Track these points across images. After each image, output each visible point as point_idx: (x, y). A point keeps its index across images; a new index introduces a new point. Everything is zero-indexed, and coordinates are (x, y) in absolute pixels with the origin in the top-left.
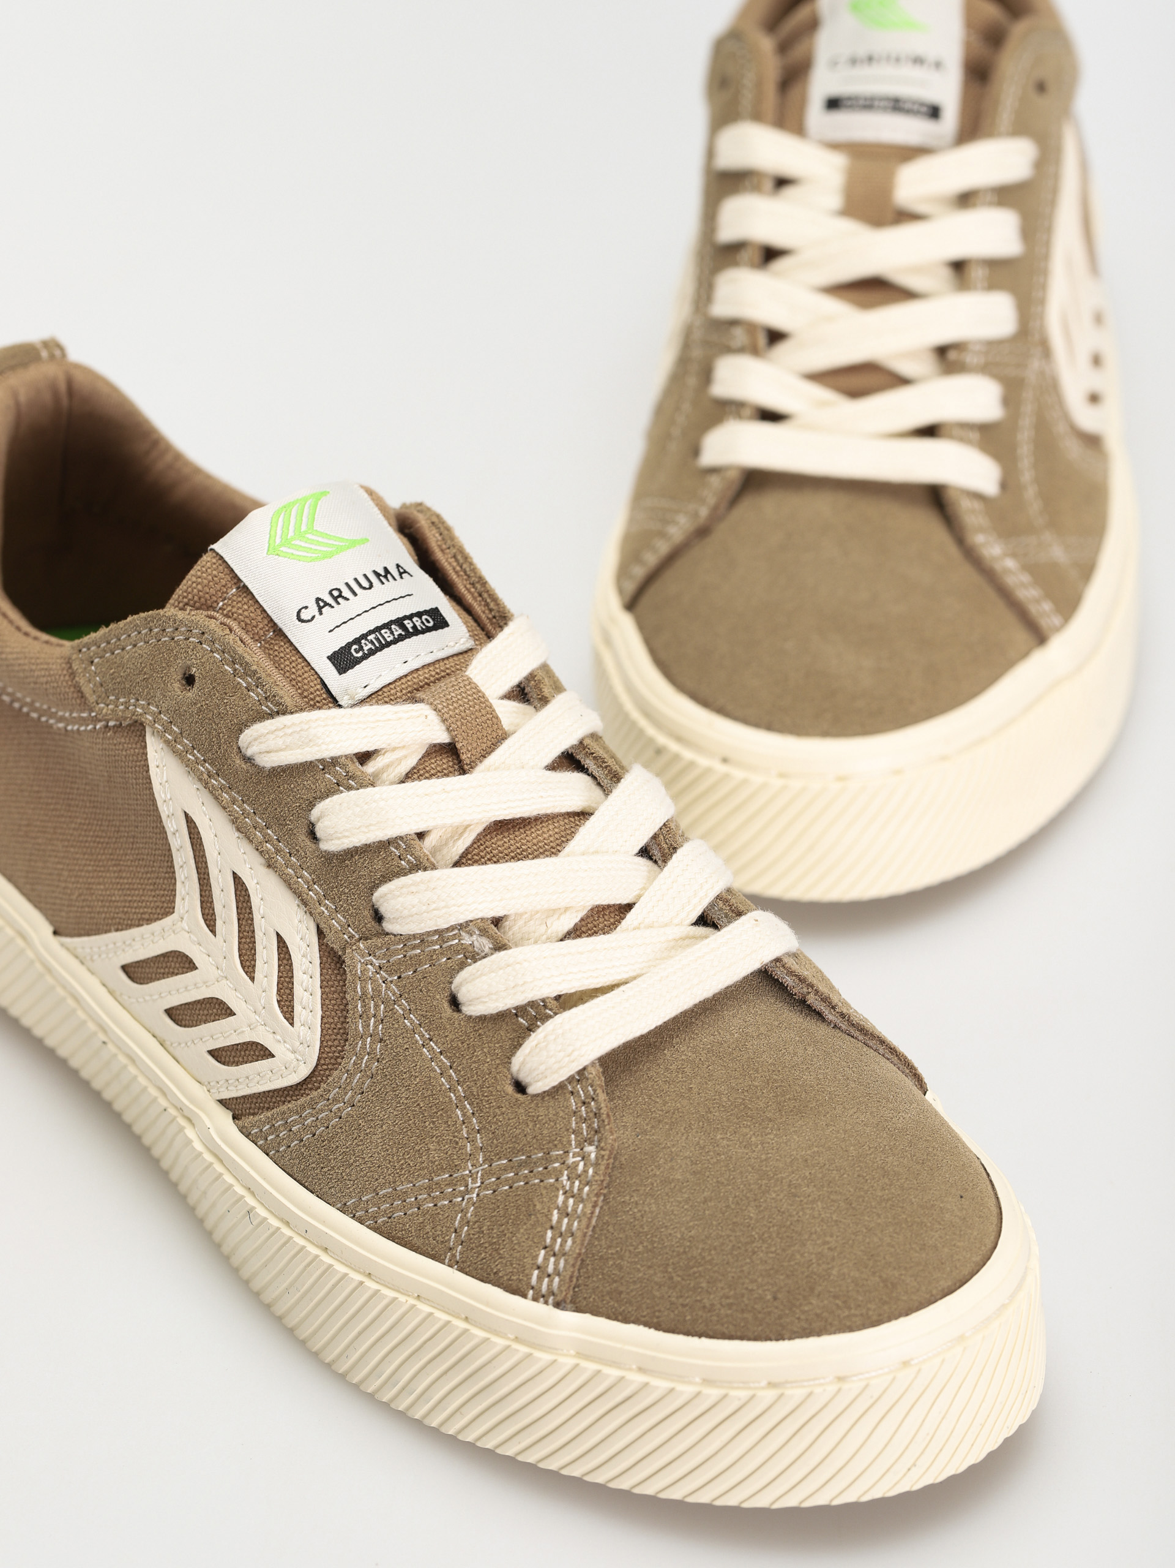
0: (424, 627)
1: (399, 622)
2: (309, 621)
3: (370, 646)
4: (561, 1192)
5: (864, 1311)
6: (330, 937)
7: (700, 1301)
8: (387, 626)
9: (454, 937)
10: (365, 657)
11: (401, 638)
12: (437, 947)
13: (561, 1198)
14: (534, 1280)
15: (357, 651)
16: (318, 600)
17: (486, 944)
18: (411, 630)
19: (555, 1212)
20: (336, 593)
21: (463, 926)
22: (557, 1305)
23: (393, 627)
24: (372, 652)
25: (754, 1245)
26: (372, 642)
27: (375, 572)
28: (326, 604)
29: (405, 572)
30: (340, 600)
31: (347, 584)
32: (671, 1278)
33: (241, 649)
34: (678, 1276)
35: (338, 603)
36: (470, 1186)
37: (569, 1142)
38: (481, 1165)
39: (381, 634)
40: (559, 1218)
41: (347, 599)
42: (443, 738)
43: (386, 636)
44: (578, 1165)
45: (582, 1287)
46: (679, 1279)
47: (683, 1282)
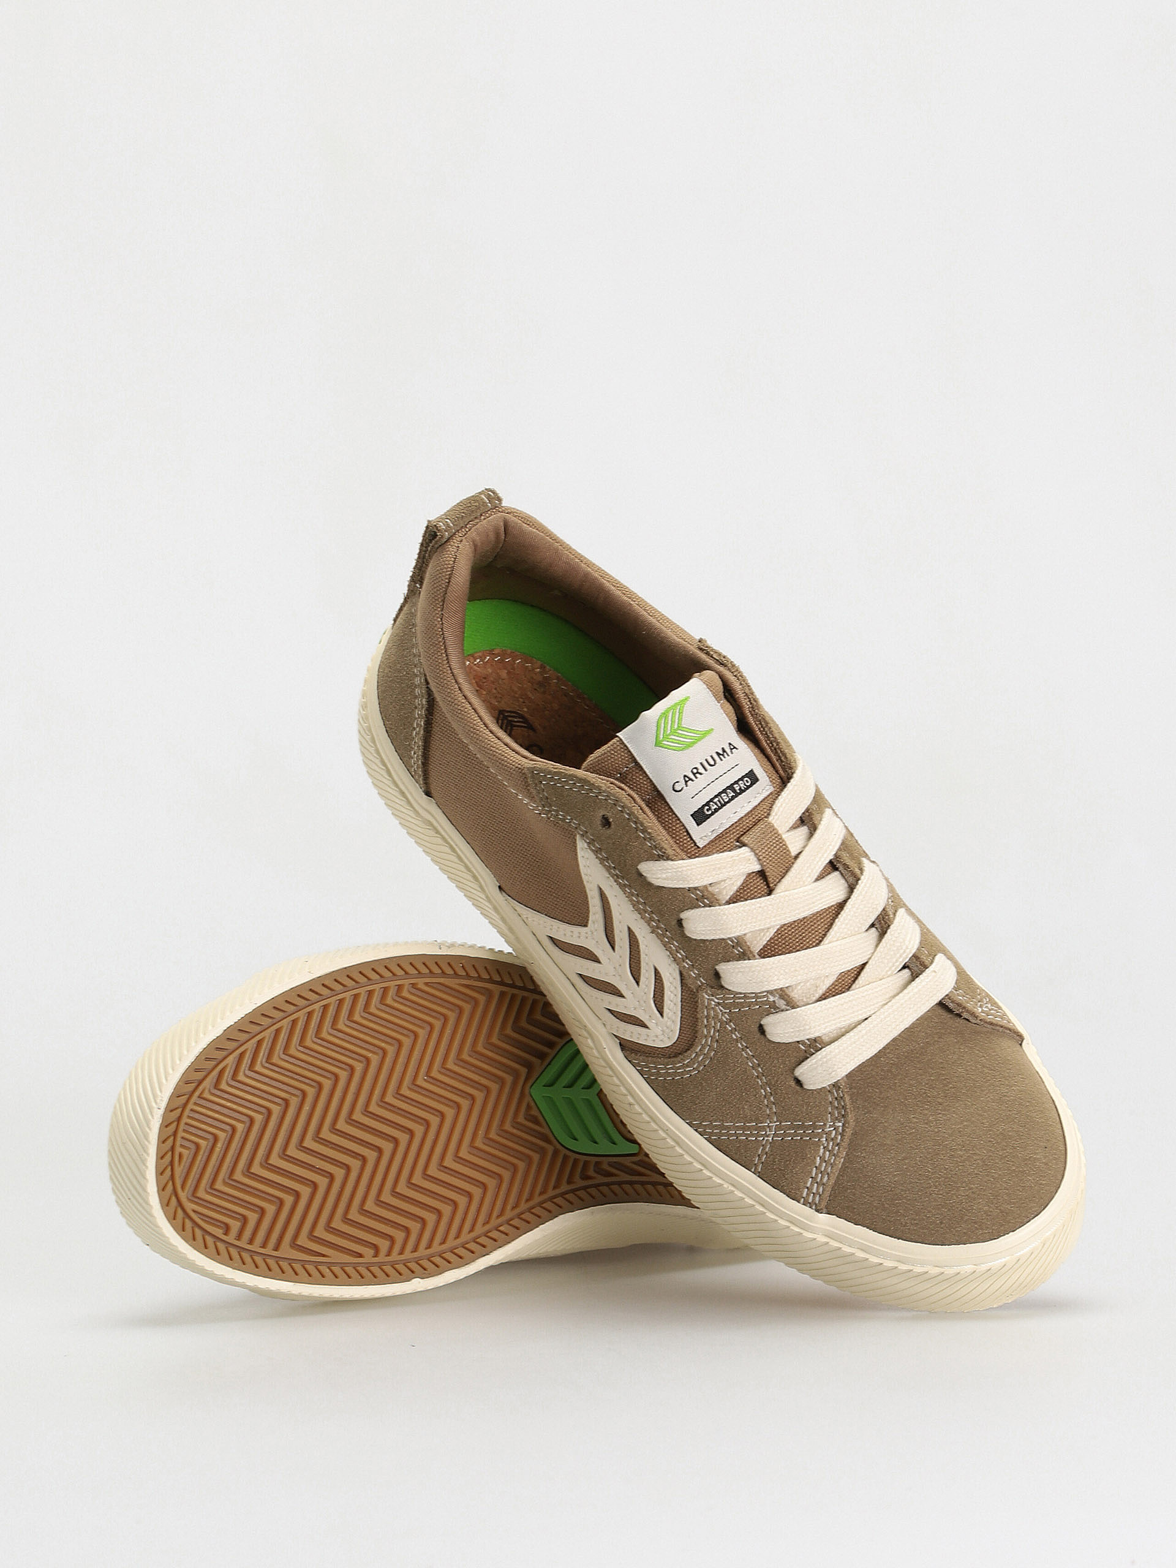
0: (745, 787)
1: (731, 787)
2: (680, 791)
3: (715, 806)
4: (822, 1147)
5: (991, 1231)
6: (689, 982)
7: (899, 1220)
8: (724, 791)
9: (764, 997)
10: (713, 814)
11: (733, 798)
12: (754, 1000)
13: (822, 1151)
14: (804, 1195)
15: (708, 810)
16: (685, 776)
17: (781, 1004)
18: (738, 791)
19: (819, 1158)
20: (695, 771)
21: (771, 992)
22: (817, 1211)
23: (728, 791)
24: (716, 810)
25: (931, 1189)
26: (716, 804)
27: (717, 753)
28: (690, 779)
29: (735, 748)
30: (697, 775)
31: (701, 764)
32: (883, 1205)
33: (641, 816)
34: (888, 1204)
35: (696, 778)
36: (768, 1133)
37: (827, 1119)
38: (775, 1122)
39: (721, 797)
40: (820, 1163)
41: (701, 774)
42: (757, 868)
43: (724, 798)
44: (831, 1133)
45: (832, 1201)
46: (888, 1206)
47: (890, 1208)
